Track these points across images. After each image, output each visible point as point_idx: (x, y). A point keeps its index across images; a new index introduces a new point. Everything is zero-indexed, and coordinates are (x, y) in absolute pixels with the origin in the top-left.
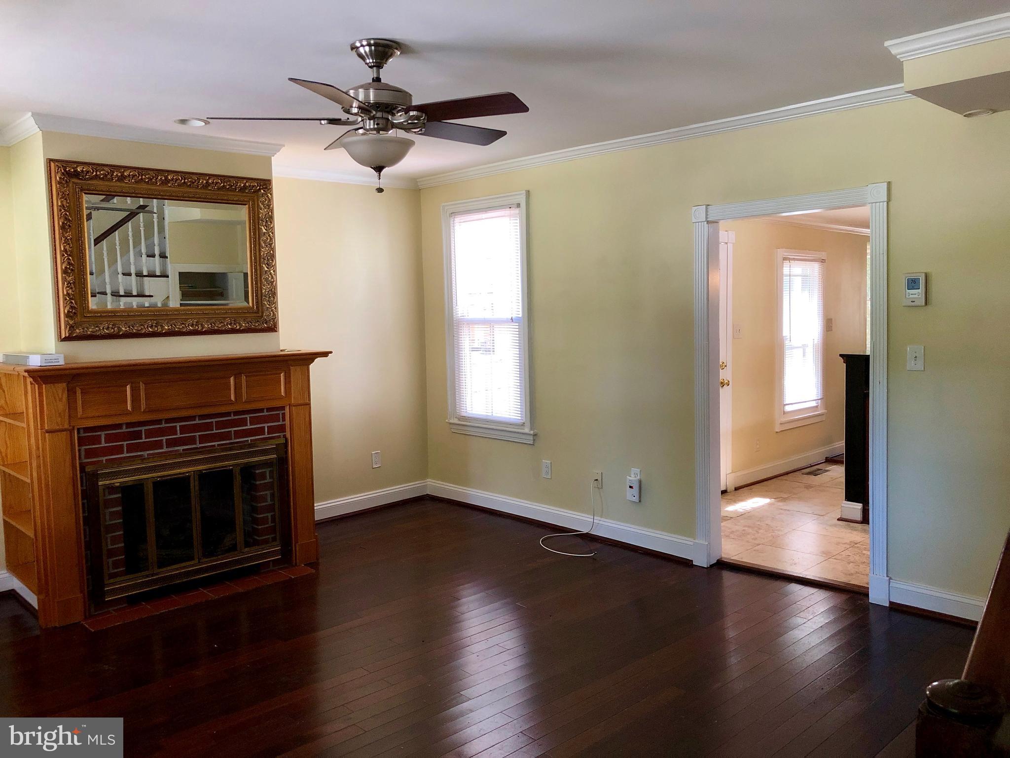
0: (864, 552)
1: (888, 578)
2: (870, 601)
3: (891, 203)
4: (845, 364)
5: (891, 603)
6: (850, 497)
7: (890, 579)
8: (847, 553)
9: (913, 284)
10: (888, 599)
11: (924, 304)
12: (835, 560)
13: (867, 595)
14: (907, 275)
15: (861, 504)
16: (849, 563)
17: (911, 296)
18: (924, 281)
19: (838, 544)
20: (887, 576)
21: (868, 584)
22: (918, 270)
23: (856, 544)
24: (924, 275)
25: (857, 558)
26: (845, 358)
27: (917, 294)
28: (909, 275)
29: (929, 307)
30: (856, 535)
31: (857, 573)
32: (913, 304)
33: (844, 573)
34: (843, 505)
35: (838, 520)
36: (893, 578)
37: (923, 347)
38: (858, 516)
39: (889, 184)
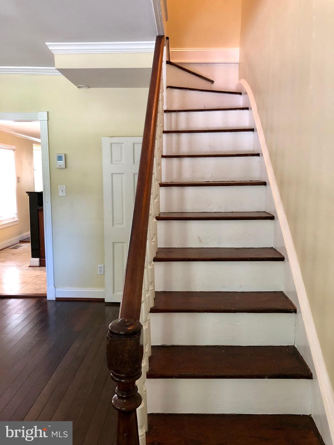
0: (42, 279)
1: (54, 288)
2: (47, 299)
3: (49, 121)
4: (29, 197)
5: (56, 298)
6: (33, 256)
7: (56, 288)
8: (35, 281)
9: (60, 158)
10: (55, 296)
11: (64, 167)
12: (30, 285)
13: (46, 297)
14: (57, 154)
15: (39, 259)
16: (36, 285)
17: (59, 164)
18: (64, 157)
19: (30, 277)
20: (54, 287)
21: (45, 292)
22: (62, 152)
23: (38, 276)
24: (64, 155)
25: (39, 282)
26: (28, 193)
27: (62, 163)
28: (58, 154)
29: (66, 169)
30: (38, 272)
31: (40, 288)
32: (60, 167)
33: (35, 290)
34: (31, 260)
35: (29, 267)
36: (56, 287)
37: (65, 187)
38: (38, 264)
39: (48, 112)
